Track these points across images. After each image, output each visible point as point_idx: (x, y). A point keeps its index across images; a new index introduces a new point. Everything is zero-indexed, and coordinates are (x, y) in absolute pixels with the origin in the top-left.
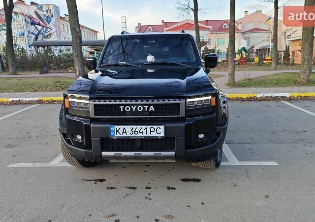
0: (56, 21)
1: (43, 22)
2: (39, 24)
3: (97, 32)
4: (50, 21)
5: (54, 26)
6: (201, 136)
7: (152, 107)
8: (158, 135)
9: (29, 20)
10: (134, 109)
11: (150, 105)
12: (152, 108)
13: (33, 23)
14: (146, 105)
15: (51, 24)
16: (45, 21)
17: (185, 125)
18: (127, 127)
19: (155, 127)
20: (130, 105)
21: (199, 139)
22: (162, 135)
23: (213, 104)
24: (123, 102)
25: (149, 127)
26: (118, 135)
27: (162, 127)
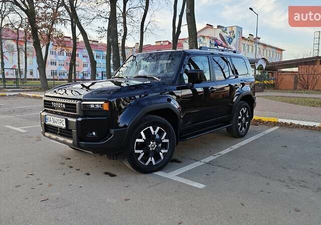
0: (237, 42)
1: (225, 43)
2: (221, 45)
3: (282, 50)
4: (232, 42)
5: (235, 46)
8: (63, 126)
9: (213, 42)
10: (57, 105)
12: (64, 106)
13: (216, 45)
15: (232, 44)
16: (227, 42)
17: (77, 121)
18: (51, 117)
19: (62, 120)
20: (56, 102)
21: (93, 135)
22: (65, 126)
23: (104, 109)
24: (53, 100)
25: (59, 119)
26: (48, 122)
27: (64, 120)
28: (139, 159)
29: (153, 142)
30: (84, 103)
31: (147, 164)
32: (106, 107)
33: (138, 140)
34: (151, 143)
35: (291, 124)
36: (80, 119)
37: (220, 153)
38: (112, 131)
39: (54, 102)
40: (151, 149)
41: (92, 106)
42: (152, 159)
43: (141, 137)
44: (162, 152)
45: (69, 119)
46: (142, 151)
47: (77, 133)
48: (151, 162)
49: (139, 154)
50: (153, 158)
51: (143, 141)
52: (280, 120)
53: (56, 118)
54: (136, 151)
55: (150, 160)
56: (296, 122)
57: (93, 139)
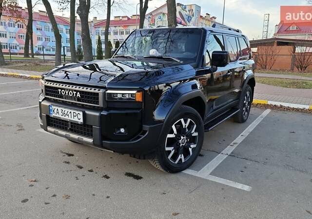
0: (195, 21)
1: (185, 21)
4: (190, 20)
5: (194, 24)
6: (122, 130)
7: (78, 93)
8: (78, 120)
10: (67, 93)
11: (77, 91)
12: (78, 95)
14: (75, 91)
15: (191, 23)
17: (101, 116)
18: (60, 109)
19: (77, 112)
20: (64, 89)
21: (121, 133)
22: (81, 121)
23: (137, 100)
24: (61, 86)
25: (72, 111)
26: (54, 115)
27: (81, 113)
28: (169, 157)
29: (184, 137)
30: (109, 91)
31: (176, 162)
32: (139, 97)
33: (169, 136)
34: (182, 137)
35: (281, 106)
36: (104, 113)
37: (235, 141)
38: (146, 127)
39: (62, 89)
40: (181, 145)
41: (119, 96)
42: (181, 157)
43: (172, 132)
44: (191, 148)
45: (87, 112)
46: (173, 148)
47: (101, 130)
48: (181, 159)
49: (170, 152)
50: (182, 155)
51: (174, 136)
52: (269, 103)
53: (67, 110)
54: (167, 149)
55: (179, 157)
56: (286, 105)
57: (121, 137)
